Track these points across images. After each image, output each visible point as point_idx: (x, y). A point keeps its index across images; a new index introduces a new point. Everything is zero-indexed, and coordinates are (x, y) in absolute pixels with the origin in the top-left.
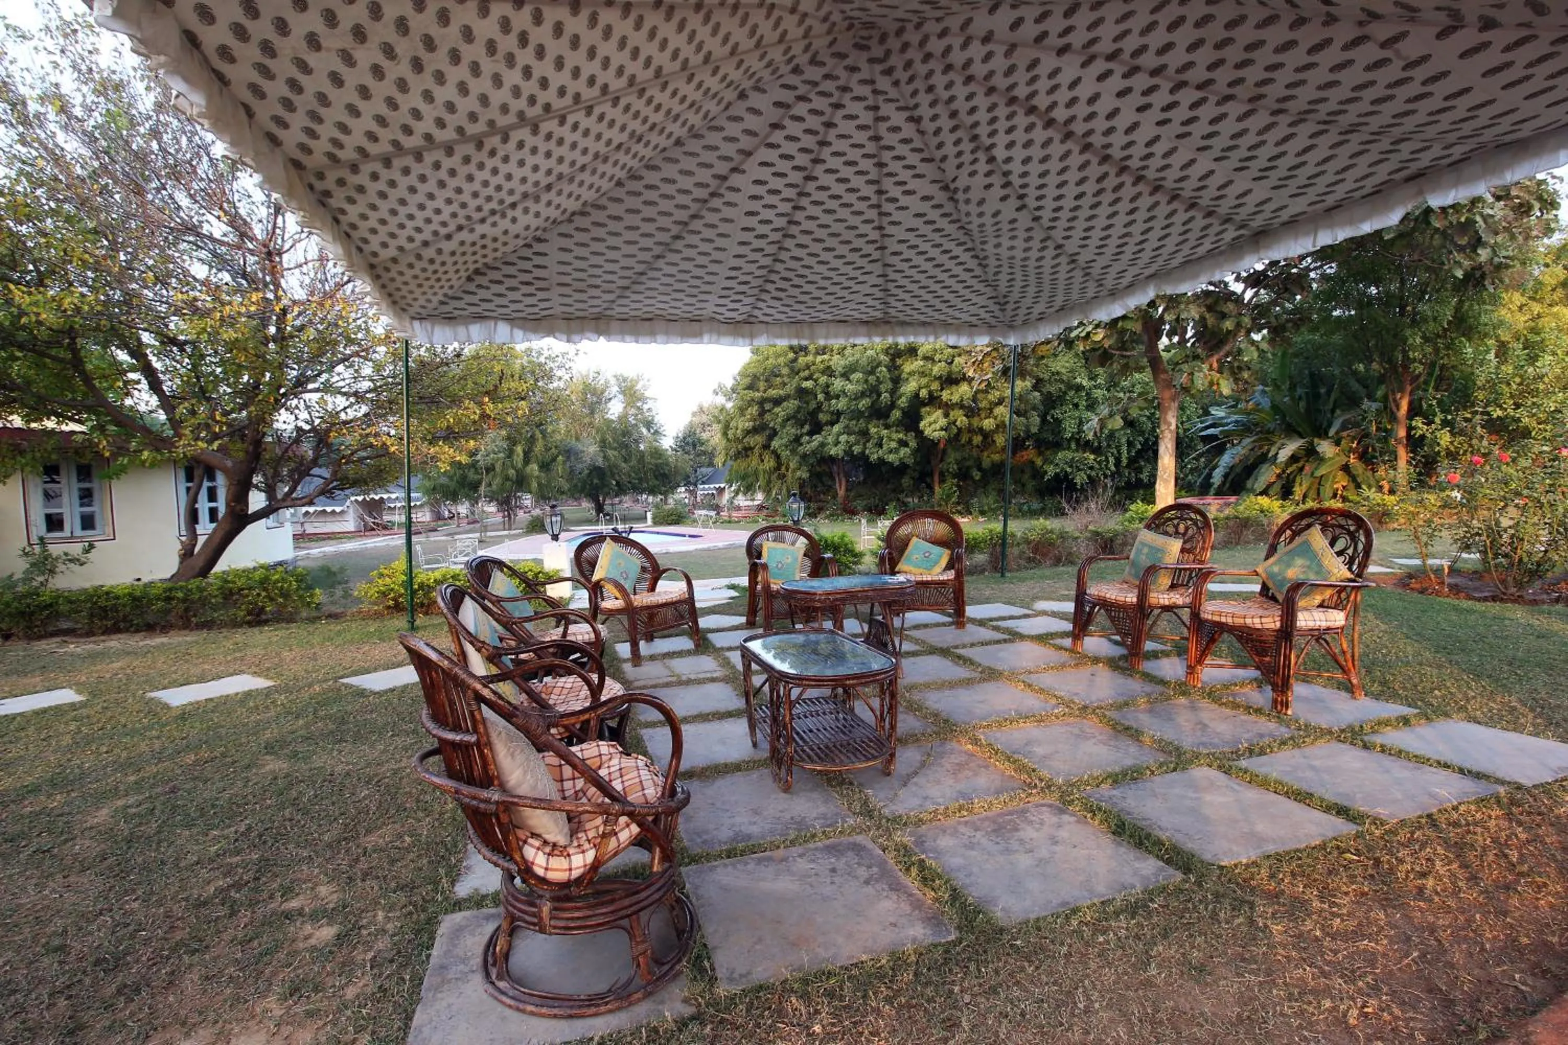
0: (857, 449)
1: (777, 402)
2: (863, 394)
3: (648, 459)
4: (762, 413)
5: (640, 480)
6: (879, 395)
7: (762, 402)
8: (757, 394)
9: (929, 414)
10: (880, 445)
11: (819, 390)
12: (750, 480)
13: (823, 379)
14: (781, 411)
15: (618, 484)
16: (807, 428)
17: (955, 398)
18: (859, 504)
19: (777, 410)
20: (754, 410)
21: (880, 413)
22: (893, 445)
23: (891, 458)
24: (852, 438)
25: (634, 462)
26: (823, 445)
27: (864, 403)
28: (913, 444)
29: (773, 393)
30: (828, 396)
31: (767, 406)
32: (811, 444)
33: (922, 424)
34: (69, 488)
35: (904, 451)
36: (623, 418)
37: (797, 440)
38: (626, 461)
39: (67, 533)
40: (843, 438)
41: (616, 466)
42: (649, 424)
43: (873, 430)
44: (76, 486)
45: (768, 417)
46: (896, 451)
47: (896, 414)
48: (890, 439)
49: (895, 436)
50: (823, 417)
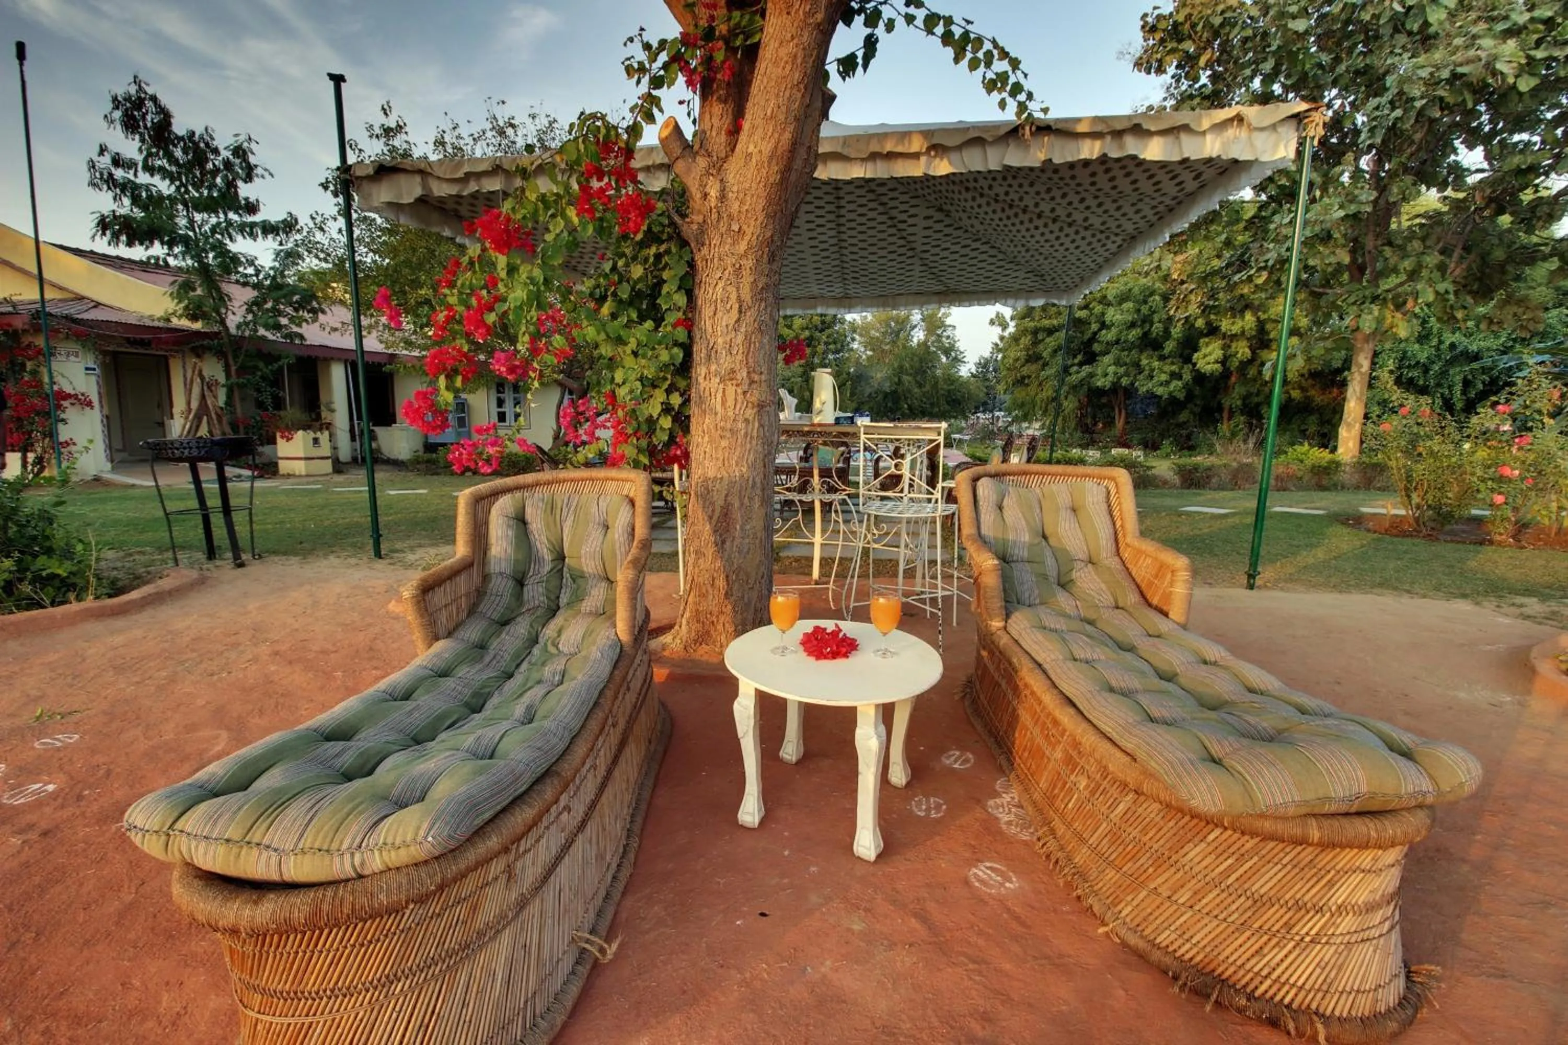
0: (1125, 381)
1: (1051, 331)
2: (1133, 325)
3: (941, 382)
4: (1036, 343)
5: (932, 404)
6: (1152, 324)
7: (1035, 332)
8: (1032, 324)
9: (1207, 345)
10: (1151, 377)
11: (1093, 319)
12: (1026, 409)
13: (1098, 309)
14: (1051, 342)
15: (910, 408)
16: (1079, 358)
17: (1236, 329)
18: (1137, 437)
19: (1048, 340)
20: (1026, 340)
21: (1151, 344)
22: (1164, 377)
23: (1160, 391)
24: (1122, 370)
25: (928, 387)
26: (1091, 375)
27: (1135, 333)
28: (1187, 376)
29: (1046, 323)
30: (1103, 326)
31: (1040, 337)
32: (1078, 375)
33: (1196, 355)
34: (509, 397)
35: (1176, 384)
36: (924, 345)
37: (1066, 370)
38: (920, 386)
39: (507, 424)
40: (1111, 369)
41: (909, 391)
42: (947, 351)
43: (1144, 362)
44: (512, 396)
45: (1041, 347)
46: (1167, 383)
47: (1170, 346)
48: (1162, 371)
49: (1167, 368)
50: (1096, 347)
